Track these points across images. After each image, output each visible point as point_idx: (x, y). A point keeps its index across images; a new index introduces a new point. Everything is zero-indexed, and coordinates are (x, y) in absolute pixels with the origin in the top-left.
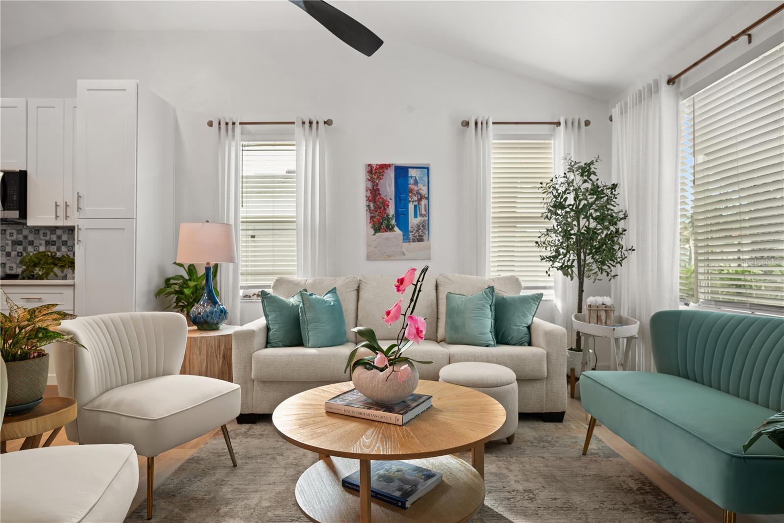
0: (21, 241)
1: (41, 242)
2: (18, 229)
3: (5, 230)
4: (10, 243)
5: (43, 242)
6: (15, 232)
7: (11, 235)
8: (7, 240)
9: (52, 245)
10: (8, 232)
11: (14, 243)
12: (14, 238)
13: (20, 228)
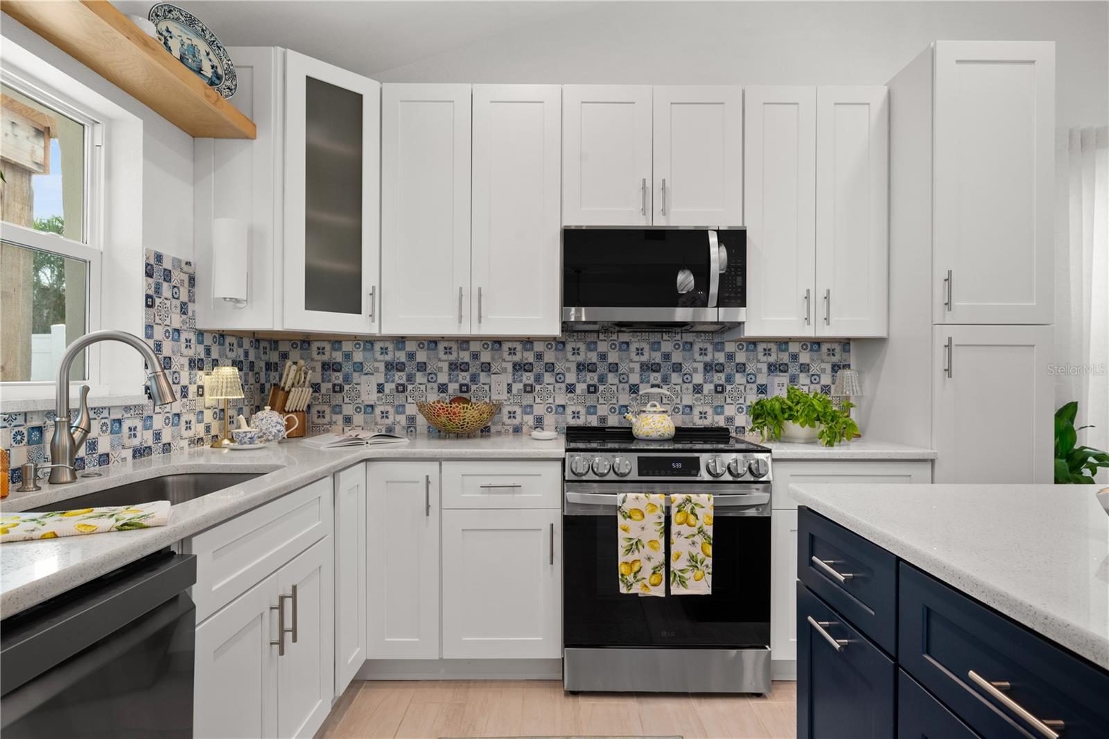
0: (659, 364)
1: (696, 365)
2: (652, 340)
3: (627, 344)
4: (637, 367)
5: (700, 367)
6: (646, 347)
7: (640, 352)
8: (632, 361)
9: (717, 371)
10: (633, 347)
11: (645, 367)
12: (645, 358)
13: (656, 340)
